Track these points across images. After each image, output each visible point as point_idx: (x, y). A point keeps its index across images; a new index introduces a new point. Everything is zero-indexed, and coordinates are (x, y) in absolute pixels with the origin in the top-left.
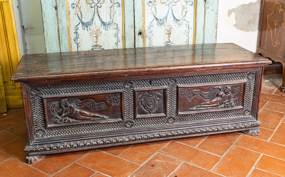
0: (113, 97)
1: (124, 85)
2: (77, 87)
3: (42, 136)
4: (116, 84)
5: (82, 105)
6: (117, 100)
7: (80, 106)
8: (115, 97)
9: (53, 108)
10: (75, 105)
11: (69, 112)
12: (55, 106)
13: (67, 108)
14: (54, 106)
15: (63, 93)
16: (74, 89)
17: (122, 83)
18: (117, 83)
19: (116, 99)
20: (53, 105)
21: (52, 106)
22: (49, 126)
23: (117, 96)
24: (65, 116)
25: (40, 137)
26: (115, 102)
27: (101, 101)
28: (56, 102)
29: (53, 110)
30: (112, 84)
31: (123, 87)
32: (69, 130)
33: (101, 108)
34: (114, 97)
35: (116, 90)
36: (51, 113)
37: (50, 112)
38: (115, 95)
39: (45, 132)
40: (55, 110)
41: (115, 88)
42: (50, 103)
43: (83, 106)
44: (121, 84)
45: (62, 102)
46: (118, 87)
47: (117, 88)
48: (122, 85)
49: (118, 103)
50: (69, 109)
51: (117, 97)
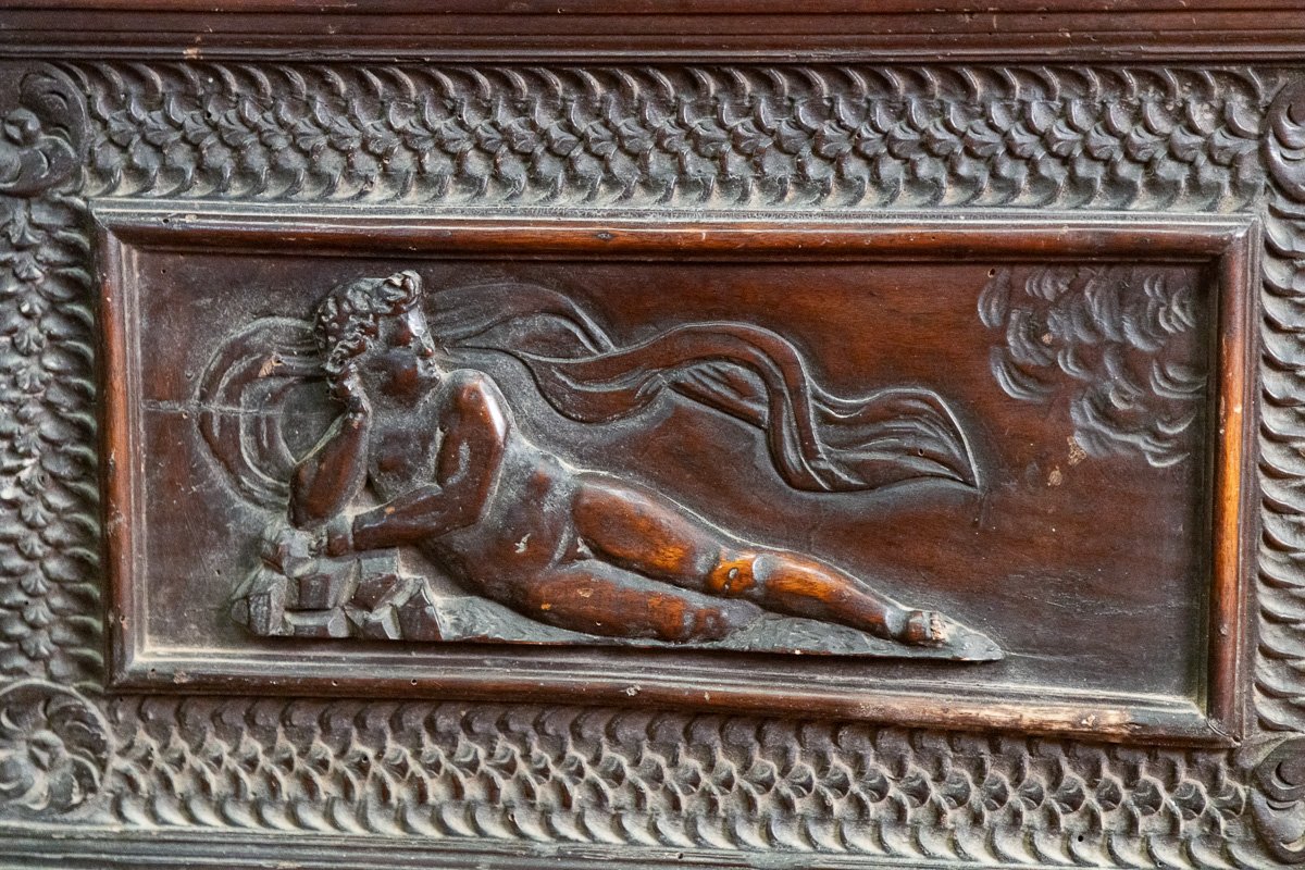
0: (1090, 326)
1: (1261, 137)
2: (562, 113)
3: (60, 804)
4: (1138, 116)
5: (625, 404)
6: (1140, 381)
7: (595, 412)
8: (1120, 330)
9: (232, 396)
10: (528, 383)
11: (424, 483)
12: (249, 377)
13: (407, 421)
14: (237, 368)
15: (379, 193)
16: (529, 134)
17: (1238, 102)
18: (1162, 104)
19: (1132, 365)
20: (236, 351)
21: (213, 360)
22: (148, 654)
23: (1142, 302)
24: (370, 540)
25: (27, 813)
26: (1105, 413)
27: (898, 364)
28: (269, 313)
29: (230, 426)
30: (1088, 108)
31: (1246, 174)
32: (414, 767)
33: (901, 489)
34: (1106, 326)
35: (1145, 216)
36: (198, 473)
37: (185, 455)
38: (1124, 299)
39: (96, 747)
40: (254, 430)
41: (1125, 170)
42: (198, 311)
43: (634, 423)
44: (1223, 119)
45: (342, 318)
46: (1168, 169)
47: (1154, 185)
48: (1233, 131)
49: (1157, 436)
50: (426, 439)
51: (1151, 329)
